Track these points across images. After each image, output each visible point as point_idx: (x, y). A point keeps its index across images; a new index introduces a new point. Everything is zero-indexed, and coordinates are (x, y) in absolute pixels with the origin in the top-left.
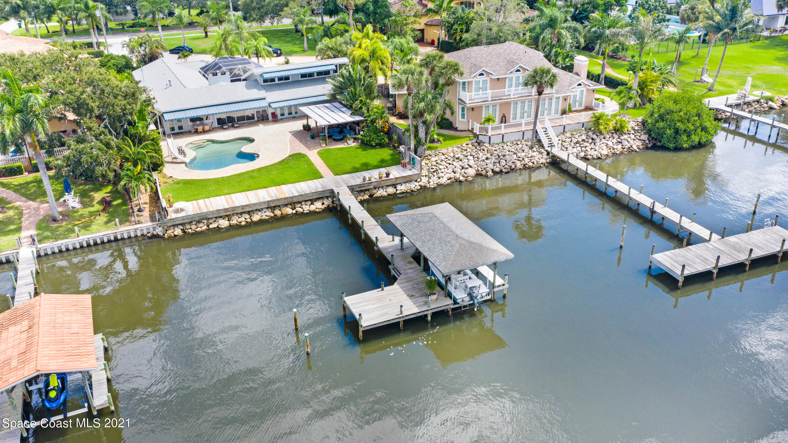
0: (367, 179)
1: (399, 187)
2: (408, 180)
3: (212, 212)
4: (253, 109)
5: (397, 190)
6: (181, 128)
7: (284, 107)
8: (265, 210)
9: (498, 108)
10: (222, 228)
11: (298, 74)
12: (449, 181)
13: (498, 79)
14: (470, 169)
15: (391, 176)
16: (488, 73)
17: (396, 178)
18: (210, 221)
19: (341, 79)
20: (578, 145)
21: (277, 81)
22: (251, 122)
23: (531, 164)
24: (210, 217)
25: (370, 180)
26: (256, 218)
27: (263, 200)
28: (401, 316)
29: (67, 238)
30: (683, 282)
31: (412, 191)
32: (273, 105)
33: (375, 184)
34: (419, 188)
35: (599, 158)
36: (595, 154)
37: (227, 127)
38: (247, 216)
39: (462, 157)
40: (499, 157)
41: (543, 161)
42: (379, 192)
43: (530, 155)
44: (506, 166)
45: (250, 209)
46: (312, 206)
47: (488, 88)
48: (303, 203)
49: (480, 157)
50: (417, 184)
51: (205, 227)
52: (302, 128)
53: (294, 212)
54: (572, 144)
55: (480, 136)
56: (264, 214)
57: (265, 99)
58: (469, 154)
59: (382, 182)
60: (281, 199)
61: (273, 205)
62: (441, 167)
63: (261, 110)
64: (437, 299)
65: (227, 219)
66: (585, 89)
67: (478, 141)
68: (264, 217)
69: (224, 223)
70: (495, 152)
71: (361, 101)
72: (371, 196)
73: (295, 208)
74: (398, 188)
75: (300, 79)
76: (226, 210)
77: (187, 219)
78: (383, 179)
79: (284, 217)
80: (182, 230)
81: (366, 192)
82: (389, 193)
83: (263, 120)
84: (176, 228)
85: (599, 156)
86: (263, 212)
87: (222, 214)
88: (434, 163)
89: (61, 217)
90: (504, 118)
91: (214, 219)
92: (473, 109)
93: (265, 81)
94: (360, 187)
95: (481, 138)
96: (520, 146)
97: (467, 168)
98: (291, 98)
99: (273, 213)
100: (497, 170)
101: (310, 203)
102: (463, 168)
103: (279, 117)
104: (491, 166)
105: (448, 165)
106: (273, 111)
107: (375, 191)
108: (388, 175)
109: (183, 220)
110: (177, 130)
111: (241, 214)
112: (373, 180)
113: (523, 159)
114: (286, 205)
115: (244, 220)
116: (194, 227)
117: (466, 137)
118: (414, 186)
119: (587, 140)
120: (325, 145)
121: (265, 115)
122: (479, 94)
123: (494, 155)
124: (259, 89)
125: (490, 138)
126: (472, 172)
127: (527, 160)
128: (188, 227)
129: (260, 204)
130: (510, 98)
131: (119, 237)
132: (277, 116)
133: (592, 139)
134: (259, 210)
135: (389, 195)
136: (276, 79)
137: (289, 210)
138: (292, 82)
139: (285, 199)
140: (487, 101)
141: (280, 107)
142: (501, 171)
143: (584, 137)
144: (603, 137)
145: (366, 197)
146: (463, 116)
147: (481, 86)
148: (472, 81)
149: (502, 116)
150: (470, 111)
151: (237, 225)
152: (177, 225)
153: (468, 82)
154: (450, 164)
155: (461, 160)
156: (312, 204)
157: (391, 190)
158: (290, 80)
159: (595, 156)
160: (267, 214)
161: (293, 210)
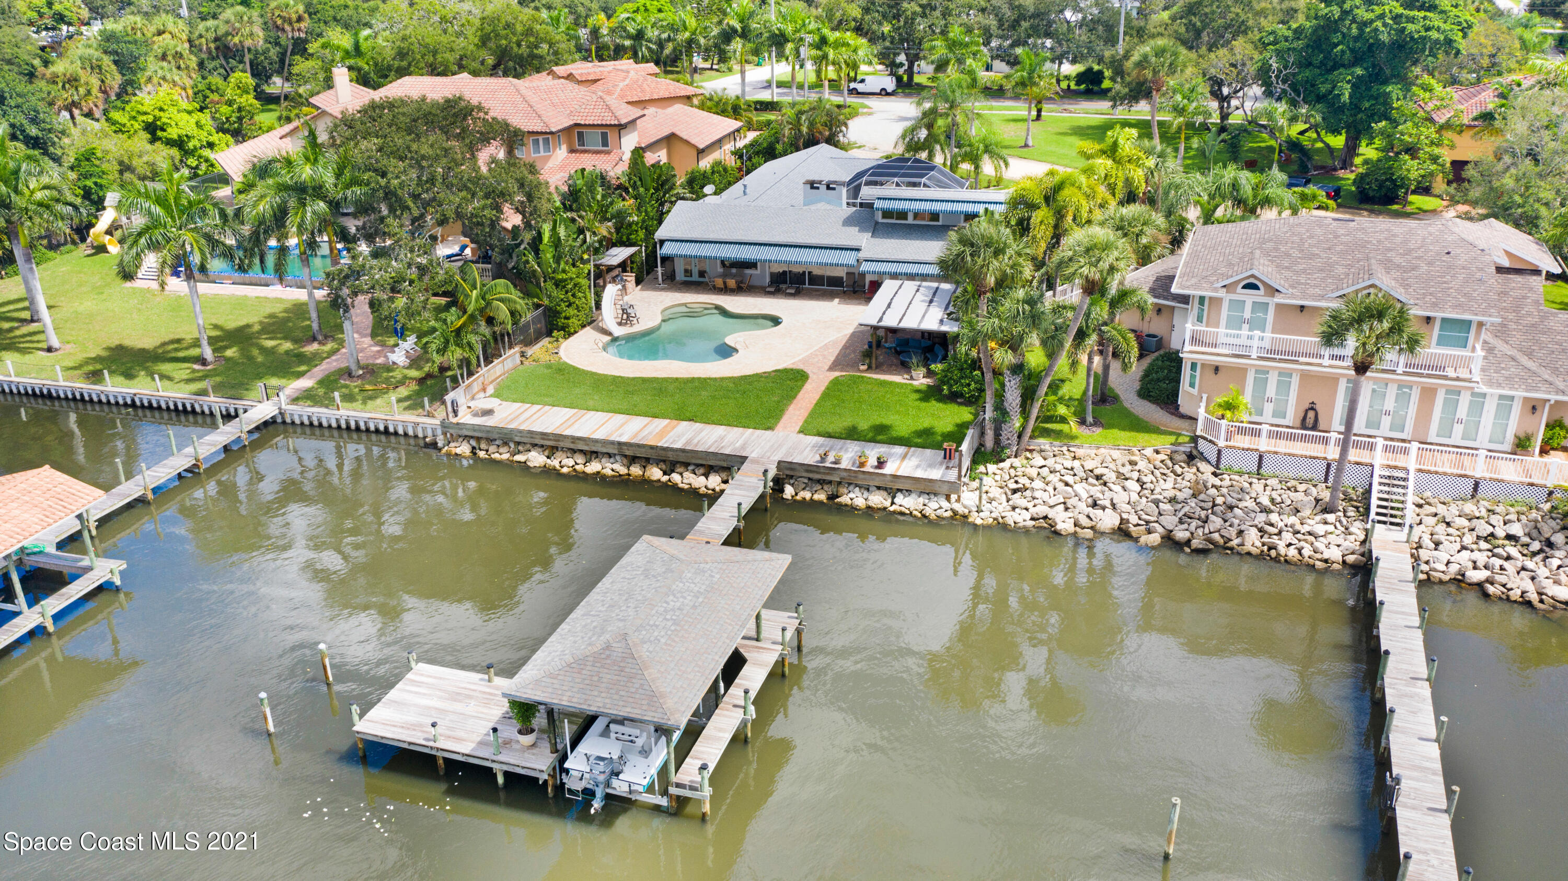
0: (831, 458)
1: (899, 499)
2: (927, 488)
3: (521, 432)
4: (842, 265)
5: (893, 503)
6: (702, 274)
7: (884, 273)
8: (618, 458)
9: (1295, 381)
10: (529, 467)
11: (957, 213)
12: (1033, 523)
13: (1302, 308)
14: (1109, 511)
15: (889, 469)
16: (1270, 288)
17: (895, 477)
18: (520, 448)
20: (1483, 545)
21: (910, 220)
22: (832, 291)
23: (1292, 552)
24: (519, 439)
25: (835, 463)
26: (594, 467)
27: (612, 438)
29: (327, 407)
31: (924, 516)
32: (865, 267)
33: (844, 474)
34: (949, 514)
35: (1529, 604)
36: (1520, 585)
38: (580, 459)
39: (1110, 476)
40: (1214, 505)
41: (1335, 554)
42: (852, 495)
43: (1305, 528)
44: (1216, 536)
45: (588, 448)
46: (703, 478)
47: (1269, 326)
48: (691, 468)
49: (1158, 490)
50: (945, 504)
51: (506, 456)
53: (665, 478)
54: (1468, 539)
55: (1200, 441)
56: (609, 465)
57: (858, 250)
58: (1135, 475)
59: (861, 476)
60: (644, 446)
61: (628, 453)
62: (1038, 484)
63: (854, 271)
64: (534, 745)
65: (546, 453)
67: (1195, 453)
68: (607, 471)
69: (536, 459)
70: (1213, 491)
72: (832, 497)
73: (673, 471)
74: (896, 500)
76: (544, 435)
77: (480, 431)
78: (868, 468)
79: (645, 482)
80: (474, 448)
81: (826, 487)
82: (870, 503)
84: (465, 443)
85: (1533, 597)
86: (612, 460)
87: (537, 441)
88: (1033, 472)
89: (361, 372)
90: (1311, 414)
91: (528, 446)
92: (1217, 369)
93: (887, 214)
94: (807, 471)
95: (1202, 445)
96: (1300, 496)
97: (1104, 508)
98: (910, 258)
99: (628, 468)
100: (1181, 534)
101: (702, 471)
102: (1095, 505)
104: (1170, 521)
105: (1060, 486)
107: (845, 491)
108: (881, 464)
109: (475, 430)
110: (695, 277)
111: (574, 451)
112: (843, 465)
113: (1280, 533)
114: (658, 462)
115: (572, 464)
116: (492, 449)
117: (1171, 433)
118: (936, 507)
119: (1526, 540)
120: (865, 367)
121: (861, 283)
122: (1238, 336)
123: (1202, 497)
124: (865, 230)
125: (1219, 452)
126: (1109, 520)
127: (1288, 537)
128: (483, 446)
129: (605, 443)
130: (1320, 365)
131: (391, 430)
133: (1550, 544)
134: (610, 456)
135: (869, 507)
136: (910, 216)
137: (655, 473)
138: (943, 226)
139: (652, 447)
140: (1248, 357)
141: (875, 272)
142: (1188, 543)
143: (1516, 529)
145: (821, 496)
146: (1192, 385)
147: (1247, 314)
148: (1219, 301)
149: (1307, 406)
150: (1210, 374)
151: (555, 469)
152: (466, 437)
153: (1210, 298)
154: (1067, 484)
155: (1105, 484)
156: (704, 474)
157: (878, 499)
158: (940, 223)
159: (1515, 595)
160: (617, 467)
161: (665, 473)
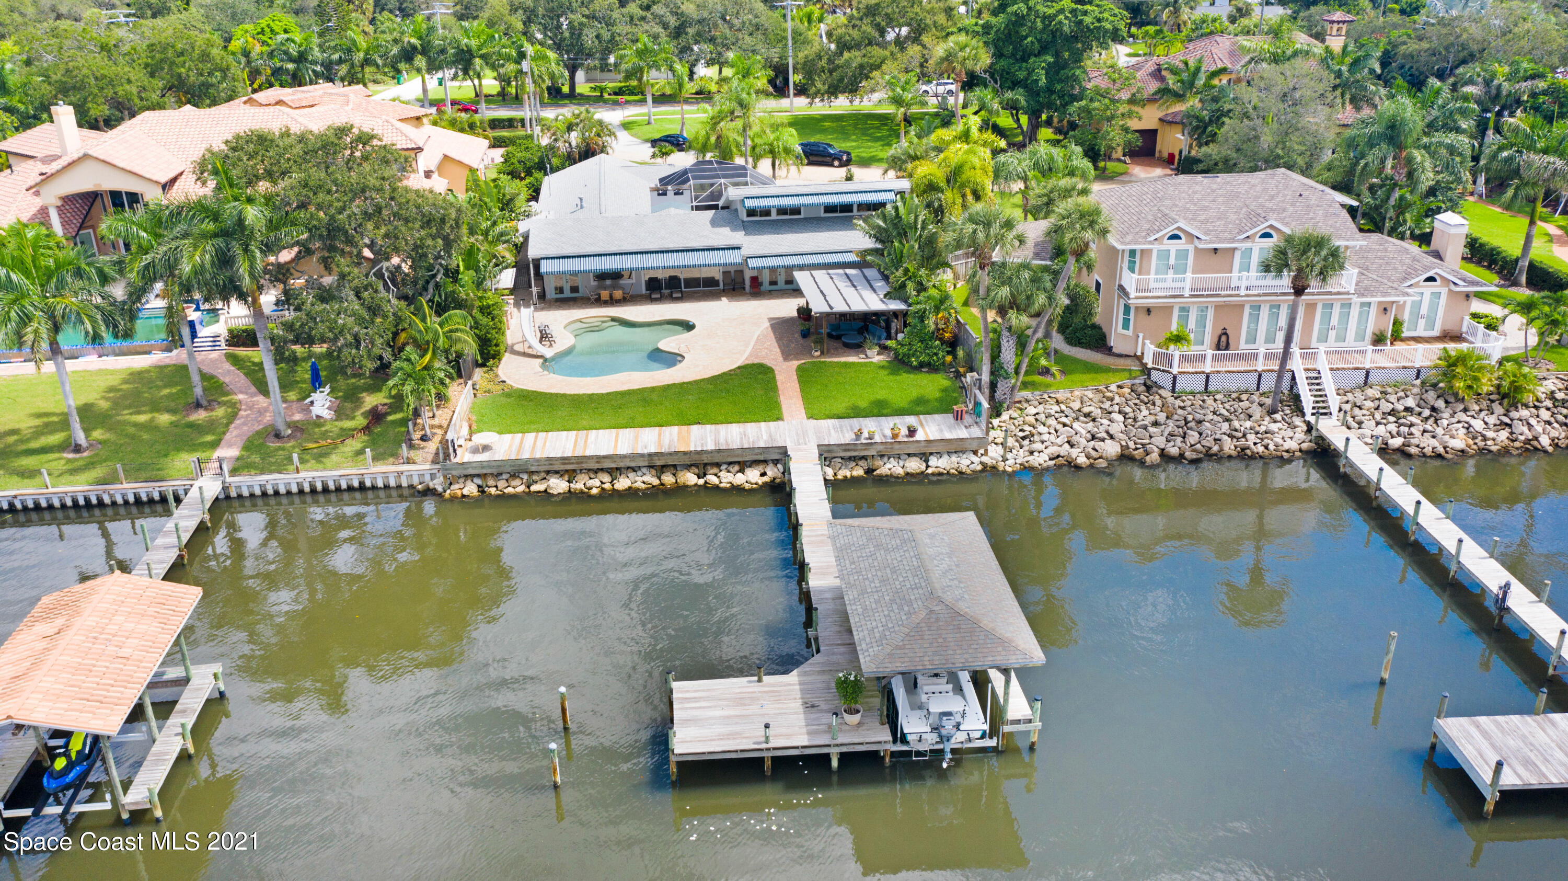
0: (866, 435)
1: (933, 461)
2: (956, 448)
3: (538, 460)
4: (715, 265)
5: (927, 467)
6: (575, 289)
7: (779, 267)
8: (644, 470)
9: (1210, 314)
10: (552, 495)
11: (819, 205)
12: (1053, 462)
13: (1216, 250)
14: (1108, 442)
15: (920, 436)
16: (1190, 236)
17: (929, 442)
18: (535, 477)
19: (881, 223)
20: (1392, 419)
21: (774, 216)
22: (711, 292)
23: (1260, 449)
24: (533, 469)
25: (870, 439)
26: (623, 483)
27: (640, 451)
28: (764, 746)
29: (280, 472)
30: (1497, 804)
31: (961, 473)
32: (752, 263)
33: (881, 447)
34: (979, 468)
35: (1439, 456)
36: (1429, 444)
37: (658, 296)
38: (606, 478)
39: (1097, 412)
40: (1187, 422)
41: (1292, 445)
42: (888, 466)
43: (1263, 429)
44: (1199, 446)
45: (614, 465)
46: (740, 475)
47: (1189, 269)
48: (724, 467)
49: (1140, 418)
50: (976, 459)
51: (521, 488)
52: (795, 314)
53: (701, 482)
54: (1378, 416)
55: (1153, 373)
56: (639, 479)
57: (739, 248)
58: (1116, 408)
59: (897, 446)
60: (676, 453)
61: (659, 463)
62: (1042, 429)
63: (732, 269)
64: (860, 724)
65: (566, 478)
66: (1444, 291)
67: (1149, 383)
68: (639, 485)
69: (558, 485)
70: (1180, 412)
71: (907, 271)
72: (869, 471)
73: (705, 475)
74: (930, 463)
75: (823, 215)
76: (564, 460)
77: (490, 467)
78: (900, 439)
79: (680, 490)
80: (479, 486)
81: (861, 463)
82: (909, 470)
83: (734, 289)
84: (469, 483)
85: (1441, 450)
86: (639, 473)
87: (556, 468)
88: (1032, 419)
89: (289, 432)
90: (1224, 338)
91: (543, 475)
92: (1149, 311)
93: (751, 212)
94: (845, 450)
95: (1155, 375)
96: (1245, 404)
97: (1103, 440)
98: (791, 251)
99: (659, 478)
100: (1174, 451)
101: (737, 468)
102: (1093, 437)
103: (766, 286)
104: (1160, 441)
105: (1059, 427)
106: (755, 274)
107: (881, 463)
108: (912, 432)
109: (483, 468)
110: (567, 293)
111: (596, 471)
112: (878, 439)
113: (1244, 436)
114: (688, 467)
115: (598, 484)
116: (502, 484)
117: (1124, 370)
118: (968, 462)
119: (1417, 409)
120: (818, 353)
121: (739, 280)
122: (1165, 280)
123: (1176, 417)
124: (734, 229)
125: (1175, 378)
126: (1111, 449)
127: (1252, 438)
128: (491, 482)
129: (633, 457)
130: (1238, 296)
131: (368, 484)
132: (761, 284)
133: (1433, 409)
134: (634, 470)
135: (907, 474)
136: (774, 212)
137: (690, 478)
138: (805, 219)
139: (685, 453)
140: (1181, 296)
141: (768, 268)
142: (1182, 456)
143: (1411, 402)
144: (1462, 407)
145: (859, 472)
146: (1126, 325)
147: (1172, 261)
148: (1151, 250)
149: (1220, 332)
150: (1143, 316)
151: (582, 492)
152: (471, 476)
153: (1142, 251)
154: (1065, 425)
155: (1094, 420)
156: (742, 471)
157: (915, 465)
158: (802, 216)
159: (1428, 451)
160: (646, 478)
161: (699, 477)
